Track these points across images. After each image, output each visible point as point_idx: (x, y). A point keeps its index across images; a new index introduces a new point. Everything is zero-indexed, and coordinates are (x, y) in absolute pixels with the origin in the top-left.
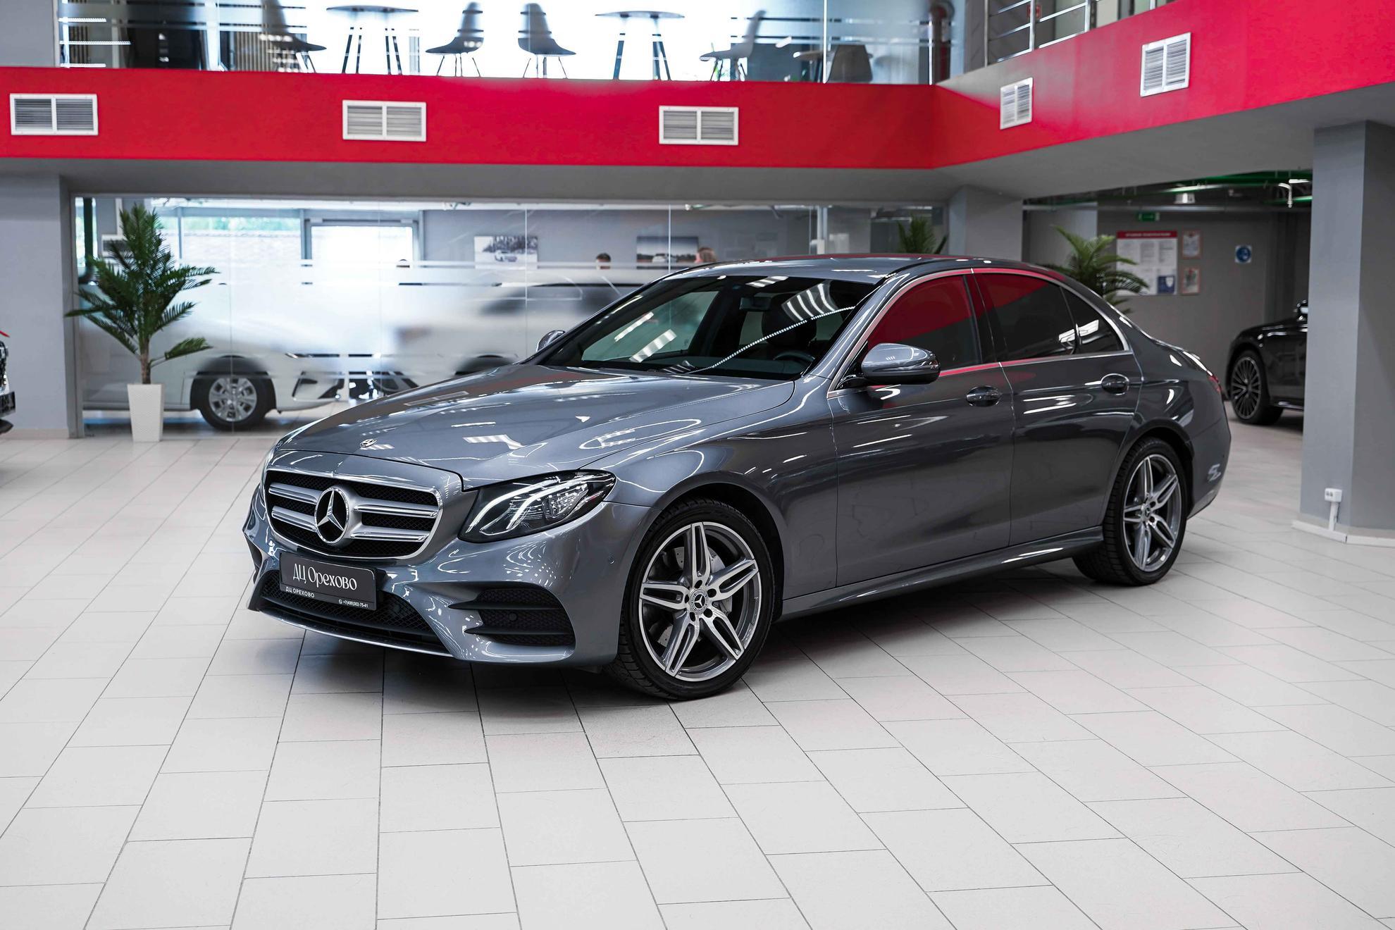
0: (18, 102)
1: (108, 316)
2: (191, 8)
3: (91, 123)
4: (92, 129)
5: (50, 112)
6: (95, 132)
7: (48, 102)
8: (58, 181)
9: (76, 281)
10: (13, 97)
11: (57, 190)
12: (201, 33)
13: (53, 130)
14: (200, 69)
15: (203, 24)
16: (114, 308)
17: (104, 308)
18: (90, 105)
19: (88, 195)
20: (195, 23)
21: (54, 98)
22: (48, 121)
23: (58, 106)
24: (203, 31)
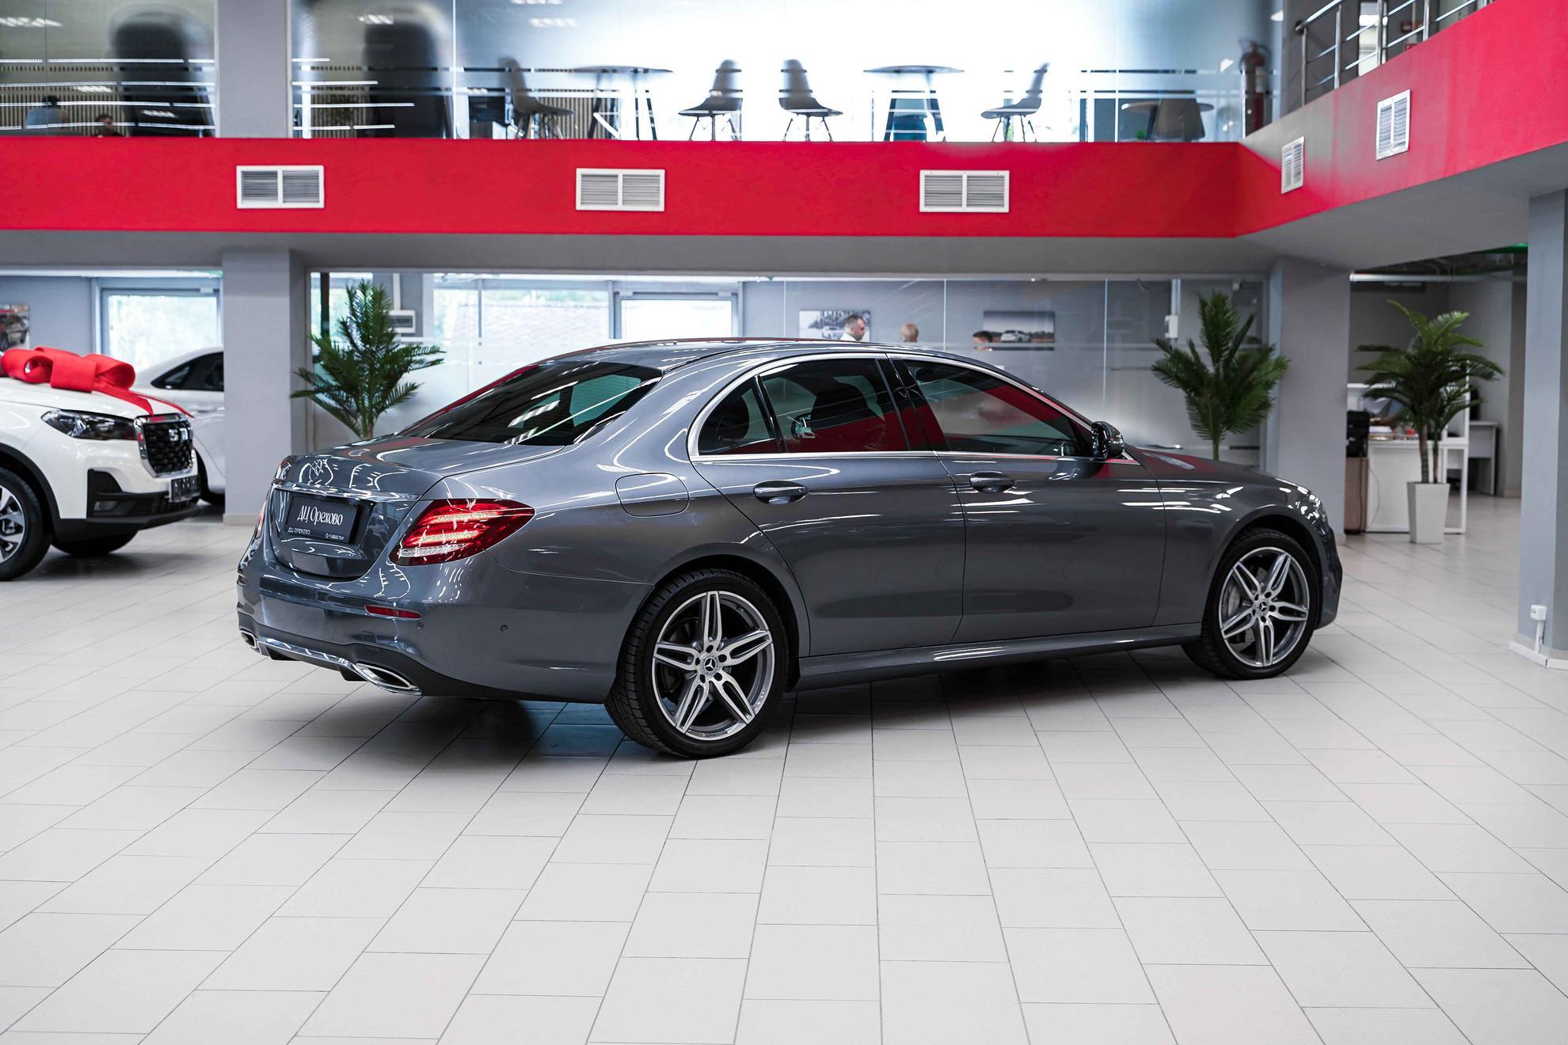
0: (245, 175)
1: (334, 397)
2: (434, 72)
3: (317, 195)
4: (318, 202)
5: (277, 184)
6: (321, 205)
7: (274, 174)
8: (287, 256)
9: (310, 360)
10: (240, 169)
11: (287, 265)
12: (445, 98)
13: (279, 203)
14: (444, 137)
15: (448, 89)
16: (339, 389)
17: (328, 389)
18: (317, 177)
19: (325, 270)
20: (439, 89)
21: (280, 170)
22: (273, 194)
23: (285, 178)
24: (447, 97)
